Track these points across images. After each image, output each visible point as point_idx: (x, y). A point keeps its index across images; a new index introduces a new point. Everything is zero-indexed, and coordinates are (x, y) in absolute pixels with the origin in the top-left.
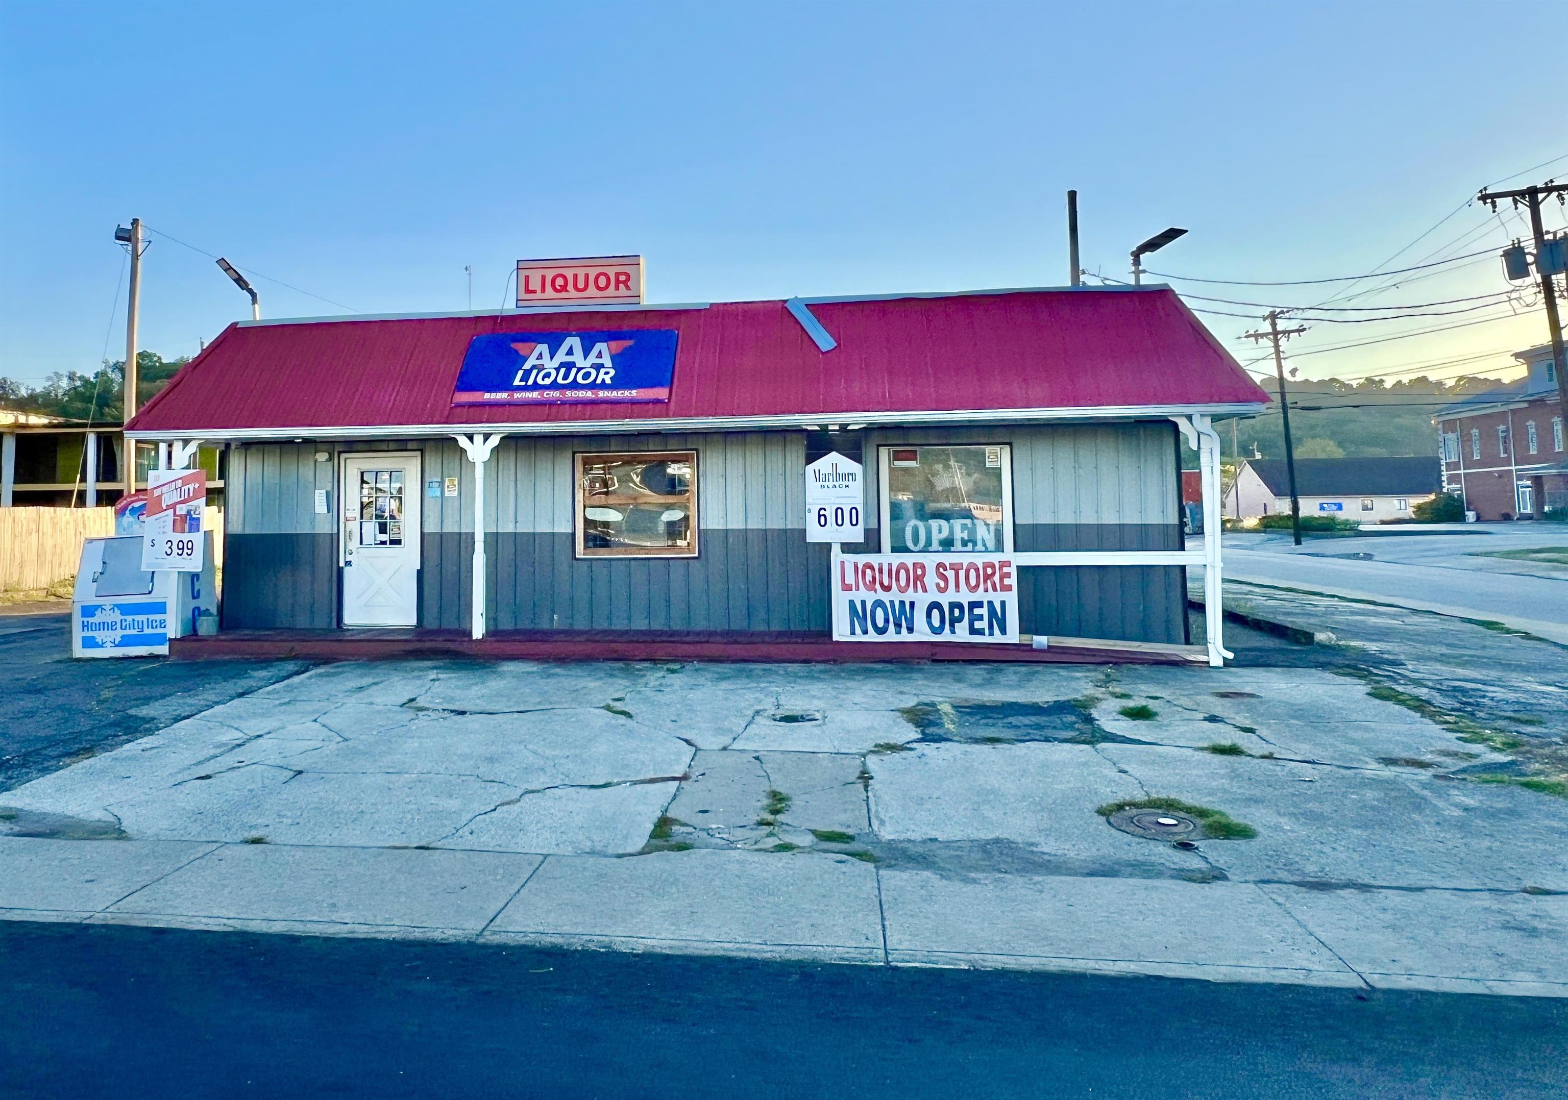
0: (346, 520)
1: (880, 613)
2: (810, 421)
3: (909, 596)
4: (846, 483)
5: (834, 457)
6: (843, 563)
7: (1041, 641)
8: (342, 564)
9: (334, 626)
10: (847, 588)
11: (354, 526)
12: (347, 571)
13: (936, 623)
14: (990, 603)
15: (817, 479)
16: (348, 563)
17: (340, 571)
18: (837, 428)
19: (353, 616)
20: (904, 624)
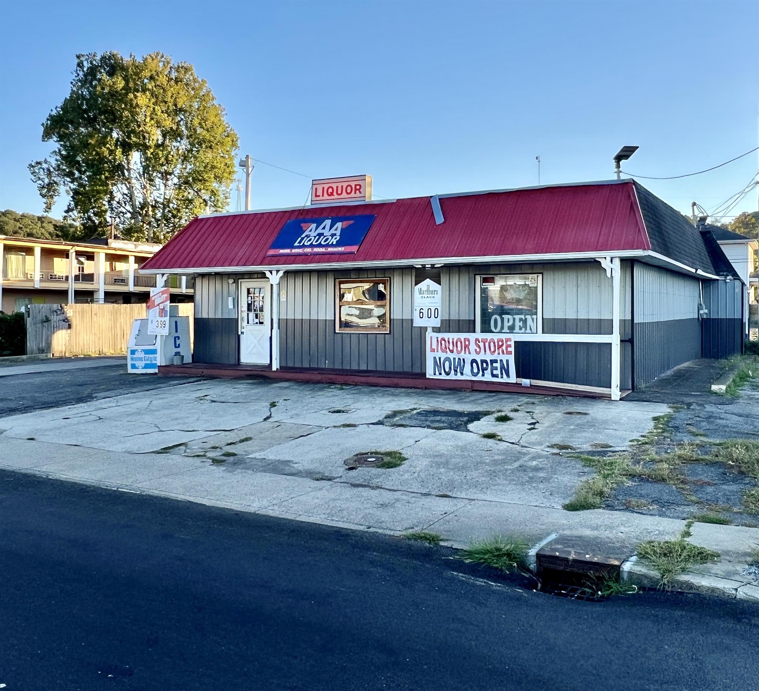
0: (242, 312)
1: (447, 364)
2: (418, 262)
3: (462, 355)
4: (433, 295)
5: (428, 281)
6: (431, 337)
7: (526, 382)
8: (240, 333)
9: (237, 363)
10: (433, 350)
11: (245, 315)
12: (242, 337)
13: (475, 370)
14: (501, 361)
15: (420, 293)
16: (242, 333)
17: (239, 337)
18: (430, 266)
19: (244, 359)
20: (458, 370)
